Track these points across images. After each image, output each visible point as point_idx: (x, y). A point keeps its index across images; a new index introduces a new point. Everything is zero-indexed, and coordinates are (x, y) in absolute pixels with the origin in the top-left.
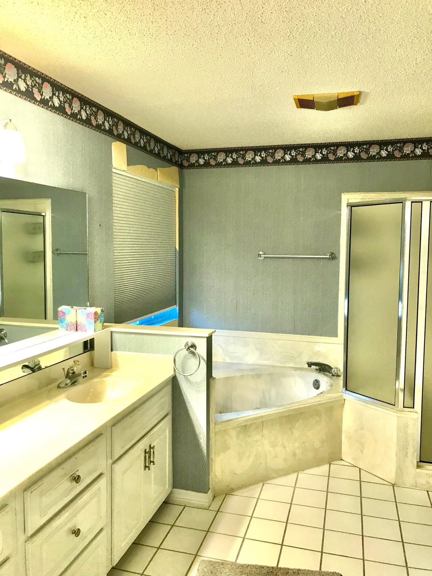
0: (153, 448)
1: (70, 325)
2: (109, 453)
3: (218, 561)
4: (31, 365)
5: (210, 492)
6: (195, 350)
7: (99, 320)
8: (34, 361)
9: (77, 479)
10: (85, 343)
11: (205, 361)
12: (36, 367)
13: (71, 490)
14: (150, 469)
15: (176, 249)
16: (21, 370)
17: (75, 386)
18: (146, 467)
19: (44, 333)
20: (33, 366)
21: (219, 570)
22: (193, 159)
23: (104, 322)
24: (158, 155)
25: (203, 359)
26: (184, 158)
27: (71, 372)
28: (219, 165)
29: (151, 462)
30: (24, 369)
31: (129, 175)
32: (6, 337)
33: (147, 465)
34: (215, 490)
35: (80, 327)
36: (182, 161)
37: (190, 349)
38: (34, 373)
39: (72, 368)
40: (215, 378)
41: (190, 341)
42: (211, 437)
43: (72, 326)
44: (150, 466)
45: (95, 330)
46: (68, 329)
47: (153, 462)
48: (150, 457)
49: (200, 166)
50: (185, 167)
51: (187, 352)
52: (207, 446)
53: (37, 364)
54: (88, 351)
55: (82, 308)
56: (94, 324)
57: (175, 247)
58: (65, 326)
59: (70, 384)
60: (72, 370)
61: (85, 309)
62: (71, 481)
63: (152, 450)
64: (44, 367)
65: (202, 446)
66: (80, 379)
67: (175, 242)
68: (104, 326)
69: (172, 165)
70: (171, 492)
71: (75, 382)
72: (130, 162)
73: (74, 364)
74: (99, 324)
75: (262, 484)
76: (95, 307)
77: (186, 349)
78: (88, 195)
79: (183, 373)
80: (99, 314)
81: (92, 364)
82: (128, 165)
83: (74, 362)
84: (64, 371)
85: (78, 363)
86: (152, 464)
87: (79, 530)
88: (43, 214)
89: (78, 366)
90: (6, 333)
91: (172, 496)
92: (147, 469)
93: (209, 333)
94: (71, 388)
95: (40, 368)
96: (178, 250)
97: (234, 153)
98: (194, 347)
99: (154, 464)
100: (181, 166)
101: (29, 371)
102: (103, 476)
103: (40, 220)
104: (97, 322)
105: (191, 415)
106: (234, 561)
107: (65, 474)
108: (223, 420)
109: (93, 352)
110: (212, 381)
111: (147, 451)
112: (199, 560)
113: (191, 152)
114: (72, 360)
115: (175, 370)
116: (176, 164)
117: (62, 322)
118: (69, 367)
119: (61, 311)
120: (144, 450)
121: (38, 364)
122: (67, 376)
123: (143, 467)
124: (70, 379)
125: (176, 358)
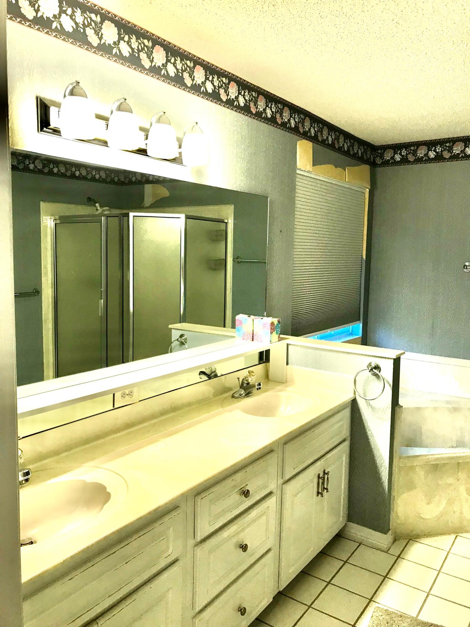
0: (328, 474)
1: (246, 334)
2: (280, 473)
3: (396, 612)
4: (208, 372)
5: (390, 532)
6: (380, 372)
7: (275, 331)
8: (210, 368)
9: (246, 494)
10: (261, 354)
11: (390, 385)
12: (213, 374)
13: (241, 503)
14: (323, 496)
15: (362, 258)
16: (199, 376)
17: (249, 397)
18: (318, 493)
19: (221, 340)
20: (210, 373)
21: (396, 622)
22: (388, 156)
23: (280, 334)
24: (347, 153)
25: (389, 383)
26: (377, 154)
27: (246, 382)
28: (419, 160)
29: (324, 488)
30: (201, 375)
31: (313, 176)
32: (186, 342)
33: (320, 491)
34: (396, 532)
35: (256, 336)
36: (374, 158)
37: (373, 370)
38: (209, 380)
39: (247, 379)
40: (402, 406)
41: (375, 362)
42: (394, 472)
43: (249, 335)
44: (323, 493)
45: (270, 341)
46: (245, 338)
47: (327, 489)
48: (323, 483)
49: (396, 163)
50: (377, 164)
51: (370, 374)
52: (388, 482)
53: (213, 371)
54: (264, 363)
55: (259, 317)
56: (270, 334)
57: (362, 255)
58: (242, 335)
59: (244, 395)
60: (247, 380)
61: (262, 319)
62: (240, 495)
63: (326, 476)
64: (220, 375)
65: (383, 480)
66: (255, 391)
67: (361, 250)
68: (280, 338)
69: (361, 163)
70: (346, 525)
71: (249, 393)
72: (316, 162)
73: (248, 374)
74: (275, 336)
75: (455, 536)
76: (272, 318)
77: (369, 370)
78: (270, 199)
79: (364, 397)
80: (276, 324)
81: (267, 376)
82: (313, 165)
83: (249, 372)
84: (239, 380)
85: (253, 374)
86: (325, 491)
87: (246, 545)
88: (226, 221)
89: (252, 377)
90: (186, 338)
91: (347, 529)
92: (320, 495)
93: (397, 354)
94: (245, 399)
95: (216, 376)
96: (365, 259)
97: (439, 145)
98: (378, 370)
99: (327, 492)
100: (373, 165)
101: (205, 378)
102: (272, 495)
103: (223, 226)
104: (273, 334)
105: (371, 444)
106: (415, 616)
107: (235, 487)
108: (409, 455)
109: (268, 363)
110: (398, 409)
111: (321, 476)
112: (373, 605)
113: (385, 148)
114: (247, 370)
115: (355, 392)
116: (367, 162)
117: (239, 331)
118: (244, 377)
119: (238, 320)
120: (317, 475)
121: (215, 372)
122: (242, 386)
123: (315, 493)
124: (245, 389)
125: (356, 379)
